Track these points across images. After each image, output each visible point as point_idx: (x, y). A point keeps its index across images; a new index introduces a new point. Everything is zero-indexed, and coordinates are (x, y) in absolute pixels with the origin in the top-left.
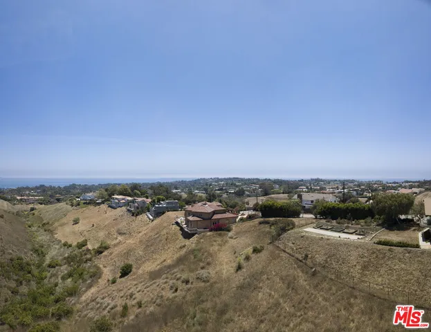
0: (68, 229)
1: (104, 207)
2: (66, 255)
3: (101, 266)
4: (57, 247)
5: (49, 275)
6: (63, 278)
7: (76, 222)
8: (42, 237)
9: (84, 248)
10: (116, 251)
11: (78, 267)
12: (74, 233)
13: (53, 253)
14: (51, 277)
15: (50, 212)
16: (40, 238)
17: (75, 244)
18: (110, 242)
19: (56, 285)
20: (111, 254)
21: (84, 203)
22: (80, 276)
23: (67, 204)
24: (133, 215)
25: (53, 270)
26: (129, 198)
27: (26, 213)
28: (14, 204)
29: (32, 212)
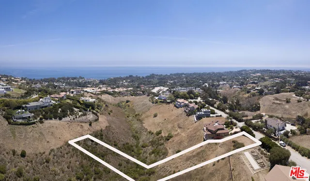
0: (151, 120)
1: (172, 105)
2: (151, 140)
3: (168, 148)
4: (145, 133)
5: (142, 151)
6: (150, 154)
7: (155, 116)
8: (136, 125)
9: (160, 135)
10: (176, 139)
11: (157, 148)
12: (154, 124)
13: (144, 138)
14: (144, 153)
15: (139, 106)
17: (155, 132)
18: (173, 133)
19: (147, 158)
20: (173, 141)
21: (160, 102)
22: (158, 153)
23: (150, 101)
24: (187, 115)
25: (144, 149)
26: (187, 102)
27: (124, 104)
28: (115, 97)
29: (127, 104)
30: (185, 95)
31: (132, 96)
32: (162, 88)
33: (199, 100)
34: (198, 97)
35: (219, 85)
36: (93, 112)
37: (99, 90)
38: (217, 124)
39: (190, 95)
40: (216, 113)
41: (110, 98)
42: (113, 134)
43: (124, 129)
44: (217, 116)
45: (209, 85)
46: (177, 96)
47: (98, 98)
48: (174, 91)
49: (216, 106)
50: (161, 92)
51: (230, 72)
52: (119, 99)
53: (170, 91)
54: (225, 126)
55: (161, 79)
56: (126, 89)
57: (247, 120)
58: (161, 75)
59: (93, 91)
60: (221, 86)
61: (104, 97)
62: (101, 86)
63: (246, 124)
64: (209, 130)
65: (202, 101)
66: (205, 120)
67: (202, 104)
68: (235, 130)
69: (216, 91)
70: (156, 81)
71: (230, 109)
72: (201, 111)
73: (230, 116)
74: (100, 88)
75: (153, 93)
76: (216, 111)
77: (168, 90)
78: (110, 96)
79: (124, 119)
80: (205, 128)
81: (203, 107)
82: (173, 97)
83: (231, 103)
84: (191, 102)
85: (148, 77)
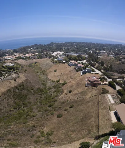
0: (53, 74)
1: (66, 64)
2: (53, 85)
3: (64, 89)
4: (50, 82)
5: (49, 91)
6: (53, 92)
7: (55, 71)
8: (43, 77)
9: (59, 82)
10: (69, 84)
11: (57, 89)
12: (55, 76)
13: (49, 84)
15: (44, 65)
16: (42, 78)
17: (56, 81)
18: (67, 81)
19: (52, 94)
20: (67, 85)
21: (59, 62)
22: (58, 92)
23: (51, 61)
24: (76, 71)
25: (50, 90)
26: (76, 63)
27: (33, 64)
28: (27, 60)
29: (36, 64)
30: (75, 58)
31: (38, 58)
32: (59, 52)
33: (85, 61)
34: (84, 60)
35: (100, 53)
36: (14, 72)
37: (15, 57)
38: (94, 78)
39: (79, 58)
40: (95, 71)
41: (23, 62)
42: (30, 83)
43: (36, 80)
44: (95, 73)
45: (93, 52)
46: (70, 59)
47: (15, 63)
48: (68, 55)
49: (95, 66)
50: (58, 55)
51: (110, 44)
52: (29, 61)
53: (65, 55)
54: (99, 79)
55: (58, 46)
56: (33, 54)
57: (114, 78)
58: (59, 43)
59: (11, 58)
60: (101, 54)
61: (19, 61)
62: (15, 54)
63: (113, 80)
64: (89, 81)
65: (87, 62)
66: (87, 75)
67: (87, 65)
68: (105, 82)
69: (97, 57)
70: (54, 47)
71: (104, 70)
72: (86, 69)
73: (104, 74)
74: (15, 55)
75: (53, 56)
76: (95, 70)
77: (63, 54)
78: (23, 60)
79: (35, 74)
80: (87, 79)
81: (87, 66)
82: (67, 59)
83: (106, 66)
84: (79, 63)
85: (48, 45)
